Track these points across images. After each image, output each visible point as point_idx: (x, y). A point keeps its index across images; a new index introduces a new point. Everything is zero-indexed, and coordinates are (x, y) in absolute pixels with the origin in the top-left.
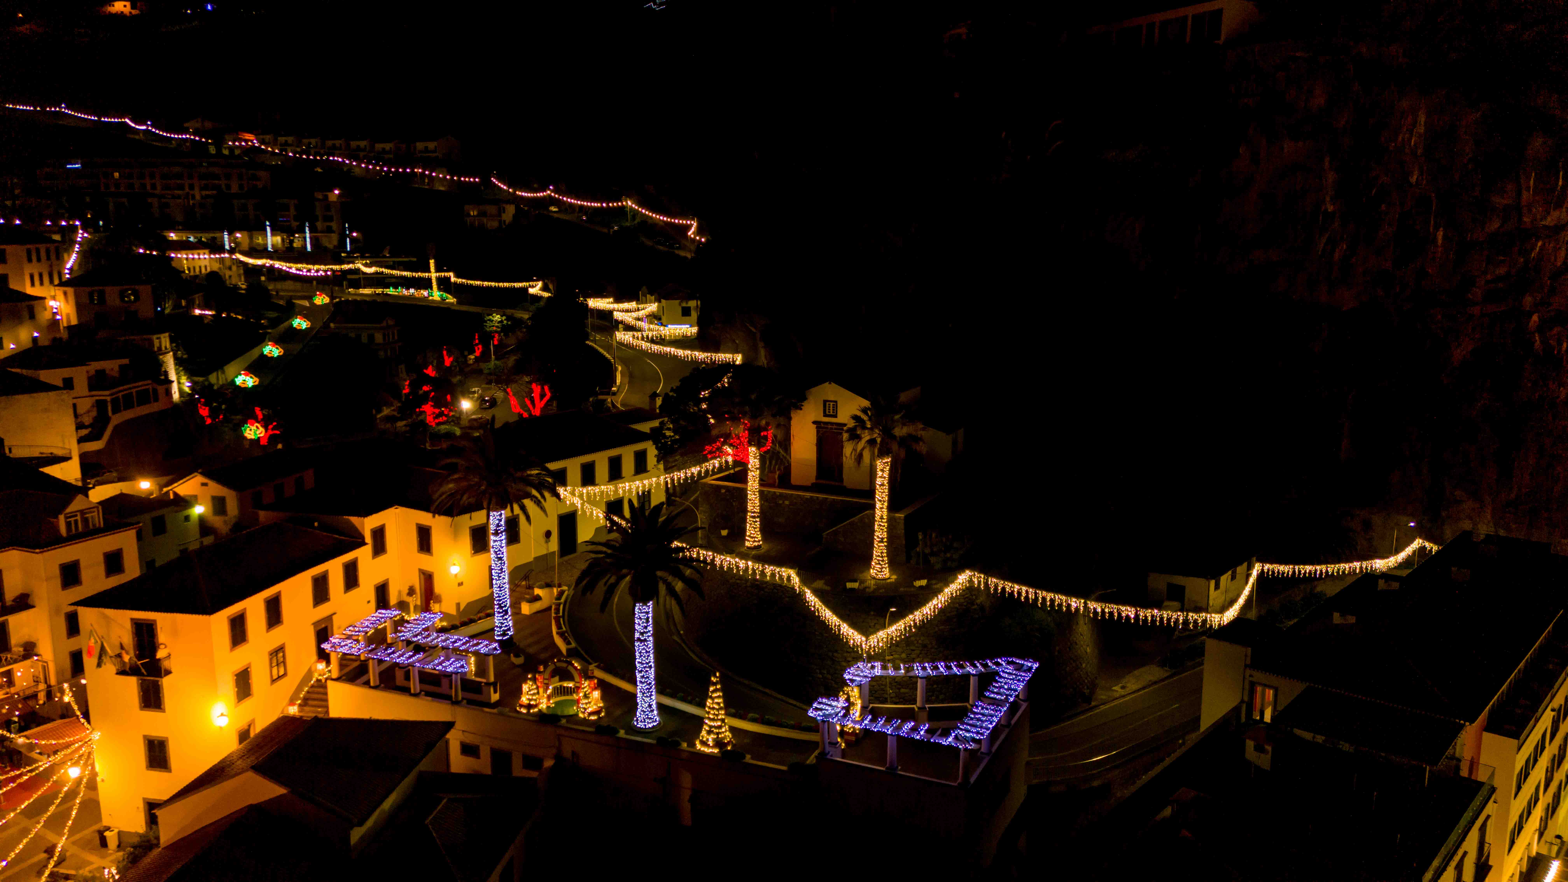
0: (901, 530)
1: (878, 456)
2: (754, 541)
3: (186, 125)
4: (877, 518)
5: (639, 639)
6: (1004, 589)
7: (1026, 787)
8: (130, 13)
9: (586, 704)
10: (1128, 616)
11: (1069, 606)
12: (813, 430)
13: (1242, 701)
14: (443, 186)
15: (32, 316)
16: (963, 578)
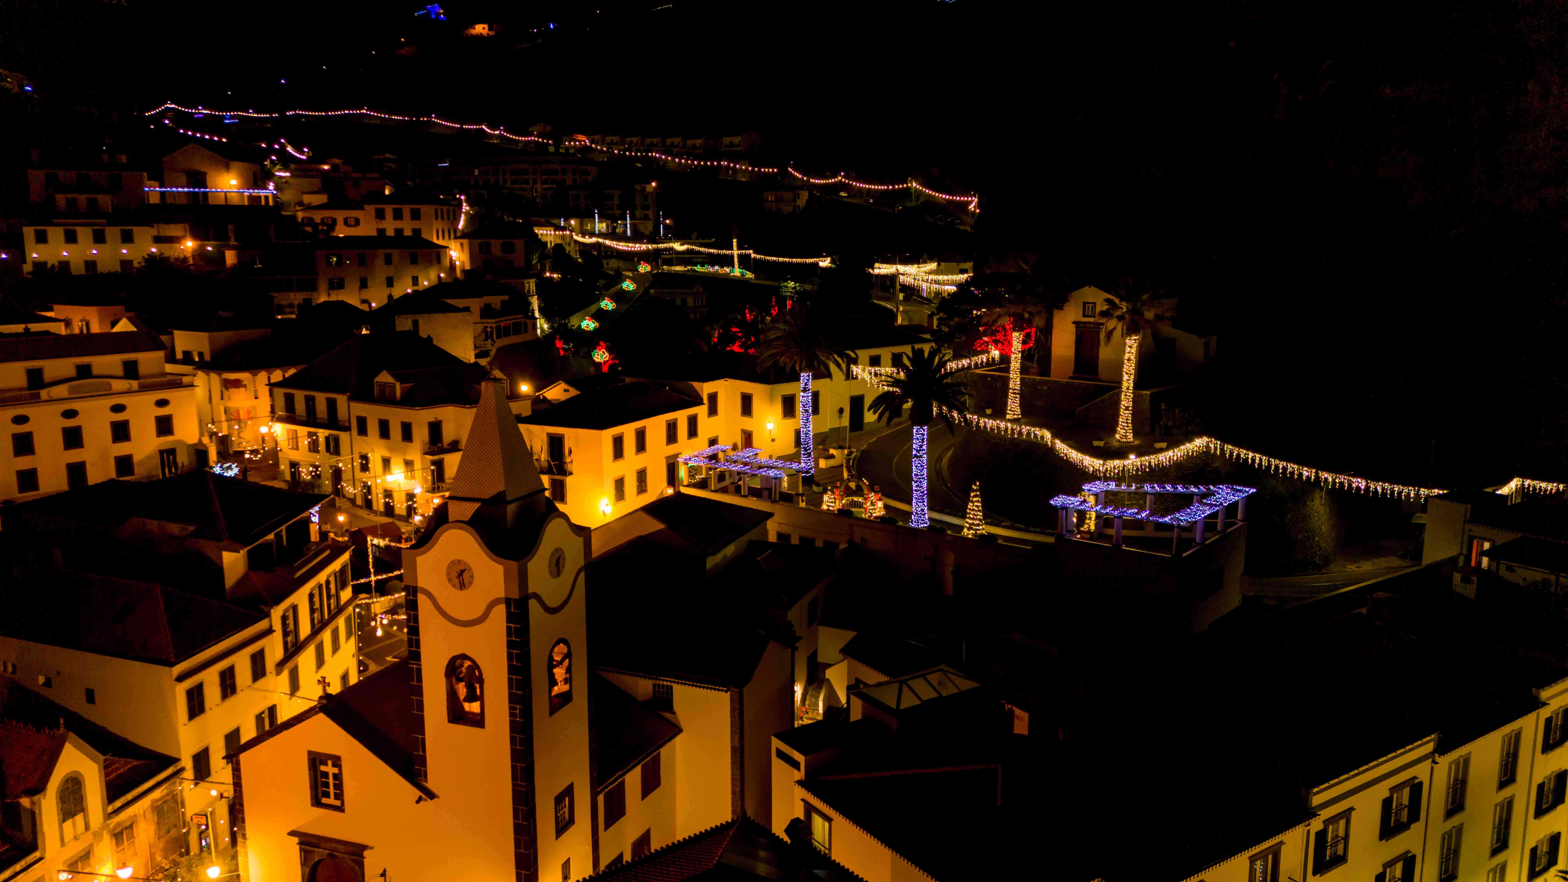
0: (1146, 405)
1: (1127, 334)
2: (1014, 414)
3: (531, 129)
4: (1124, 389)
5: (916, 456)
6: (1238, 455)
7: (1240, 596)
8: (488, 34)
9: (872, 509)
10: (1358, 488)
11: (1301, 475)
12: (1072, 328)
13: (1461, 554)
14: (745, 177)
15: (439, 261)
16: (1199, 443)
